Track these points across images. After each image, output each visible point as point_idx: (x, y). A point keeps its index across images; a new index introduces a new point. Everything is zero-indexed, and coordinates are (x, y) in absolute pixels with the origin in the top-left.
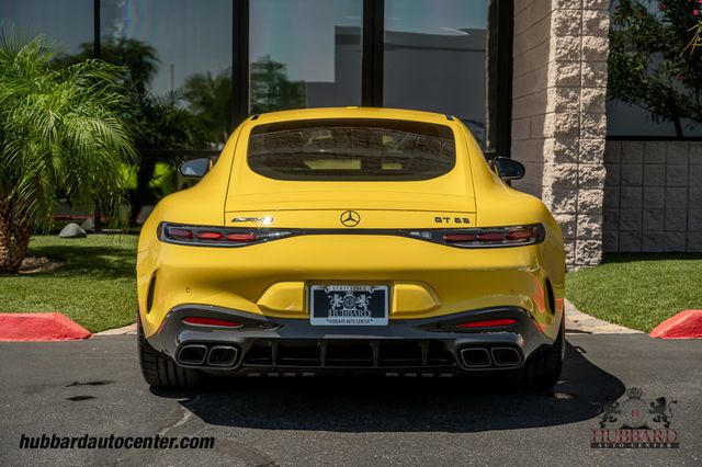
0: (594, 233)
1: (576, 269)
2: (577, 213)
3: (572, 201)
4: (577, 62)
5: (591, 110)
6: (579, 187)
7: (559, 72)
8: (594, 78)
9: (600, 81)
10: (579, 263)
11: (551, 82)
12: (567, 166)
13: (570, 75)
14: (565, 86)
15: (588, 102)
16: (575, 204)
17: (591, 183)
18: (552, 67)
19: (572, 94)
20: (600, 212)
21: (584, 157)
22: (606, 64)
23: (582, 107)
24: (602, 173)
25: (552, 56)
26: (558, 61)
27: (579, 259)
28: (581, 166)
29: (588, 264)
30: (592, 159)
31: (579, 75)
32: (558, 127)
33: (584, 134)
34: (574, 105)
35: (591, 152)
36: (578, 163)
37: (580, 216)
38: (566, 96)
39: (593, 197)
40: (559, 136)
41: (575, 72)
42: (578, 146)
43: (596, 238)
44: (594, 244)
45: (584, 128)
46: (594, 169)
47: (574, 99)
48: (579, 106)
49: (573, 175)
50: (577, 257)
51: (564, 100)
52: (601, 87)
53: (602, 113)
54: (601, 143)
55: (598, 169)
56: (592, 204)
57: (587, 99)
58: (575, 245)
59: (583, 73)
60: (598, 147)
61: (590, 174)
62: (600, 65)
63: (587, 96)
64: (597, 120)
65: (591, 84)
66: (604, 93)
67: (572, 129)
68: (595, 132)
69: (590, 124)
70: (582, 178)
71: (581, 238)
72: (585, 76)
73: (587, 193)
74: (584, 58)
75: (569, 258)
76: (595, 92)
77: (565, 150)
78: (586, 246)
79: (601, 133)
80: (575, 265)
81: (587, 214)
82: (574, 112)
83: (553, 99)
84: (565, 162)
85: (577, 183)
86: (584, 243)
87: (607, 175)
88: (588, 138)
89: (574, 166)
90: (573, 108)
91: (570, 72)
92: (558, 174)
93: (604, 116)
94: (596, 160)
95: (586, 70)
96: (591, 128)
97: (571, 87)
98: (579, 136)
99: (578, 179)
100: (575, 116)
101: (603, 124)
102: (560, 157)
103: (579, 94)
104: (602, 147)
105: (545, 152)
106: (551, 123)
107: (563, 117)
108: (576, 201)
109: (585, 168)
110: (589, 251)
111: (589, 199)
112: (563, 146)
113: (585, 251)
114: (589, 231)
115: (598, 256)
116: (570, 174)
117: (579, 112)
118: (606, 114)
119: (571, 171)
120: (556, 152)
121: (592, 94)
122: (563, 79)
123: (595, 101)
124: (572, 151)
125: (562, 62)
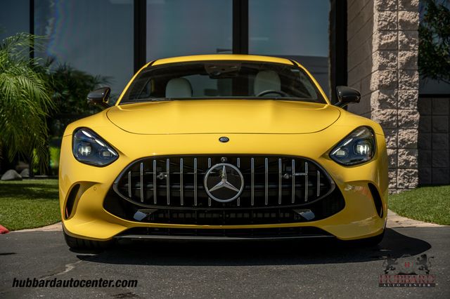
0: (411, 163)
1: (398, 192)
2: (398, 148)
3: (394, 139)
4: (395, 31)
5: (407, 68)
6: (399, 127)
7: (381, 38)
8: (408, 43)
9: (413, 46)
10: (400, 187)
11: (375, 47)
12: (389, 111)
13: (389, 41)
14: (386, 50)
15: (404, 62)
16: (396, 141)
17: (408, 125)
18: (376, 35)
19: (391, 55)
20: (416, 147)
21: (402, 104)
22: (417, 33)
23: (399, 66)
24: (417, 117)
25: (376, 27)
26: (380, 30)
27: (400, 184)
28: (400, 111)
29: (407, 187)
30: (408, 106)
31: (397, 41)
32: (381, 81)
33: (402, 87)
34: (393, 64)
35: (407, 100)
36: (398, 109)
37: (400, 150)
38: (387, 58)
39: (410, 135)
40: (382, 88)
41: (393, 39)
42: (397, 95)
43: (413, 167)
44: (412, 172)
45: (401, 82)
46: (410, 113)
47: (393, 59)
48: (397, 65)
49: (394, 119)
50: (399, 182)
51: (385, 60)
52: (414, 50)
53: (415, 70)
54: (415, 93)
55: (414, 113)
56: (409, 141)
57: (404, 58)
58: (396, 173)
59: (399, 39)
60: (413, 97)
61: (407, 117)
62: (413, 33)
63: (403, 57)
64: (411, 75)
65: (406, 47)
66: (416, 54)
67: (392, 82)
68: (410, 85)
69: (406, 78)
70: (400, 121)
71: (401, 167)
72: (401, 42)
73: (405, 132)
74: (400, 27)
75: (392, 183)
76: (409, 54)
77: (387, 99)
78: (405, 174)
79: (415, 85)
80: (398, 189)
81: (406, 148)
82: (394, 69)
83: (377, 59)
84: (387, 108)
85: (398, 124)
86: (404, 171)
87: (420, 119)
88: (404, 89)
89: (395, 111)
90: (392, 67)
91: (389, 39)
92: (382, 117)
93: (417, 73)
94: (412, 107)
95: (401, 37)
96: (406, 81)
97: (391, 51)
98: (397, 87)
99: (398, 121)
100: (394, 72)
101: (416, 79)
102: (383, 104)
103: (397, 55)
104: (416, 96)
105: (372, 102)
106: (376, 79)
107: (385, 73)
108: (397, 139)
109: (403, 112)
110: (408, 177)
111: (406, 137)
112: (386, 96)
113: (404, 178)
114: (407, 162)
115: (415, 181)
116: (391, 118)
117: (397, 69)
118: (419, 71)
119: (392, 115)
120: (379, 101)
121: (407, 56)
122: (384, 44)
123: (410, 60)
124: (393, 99)
125: (383, 31)
